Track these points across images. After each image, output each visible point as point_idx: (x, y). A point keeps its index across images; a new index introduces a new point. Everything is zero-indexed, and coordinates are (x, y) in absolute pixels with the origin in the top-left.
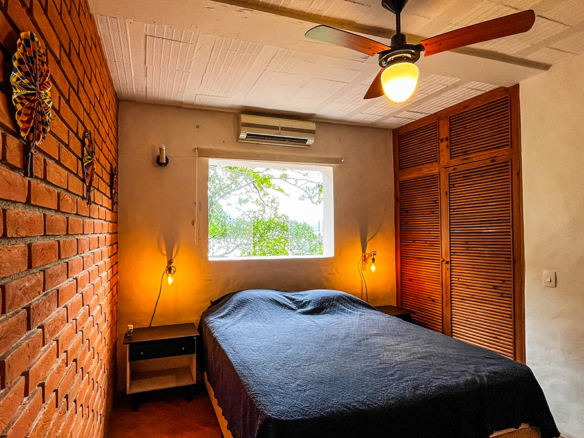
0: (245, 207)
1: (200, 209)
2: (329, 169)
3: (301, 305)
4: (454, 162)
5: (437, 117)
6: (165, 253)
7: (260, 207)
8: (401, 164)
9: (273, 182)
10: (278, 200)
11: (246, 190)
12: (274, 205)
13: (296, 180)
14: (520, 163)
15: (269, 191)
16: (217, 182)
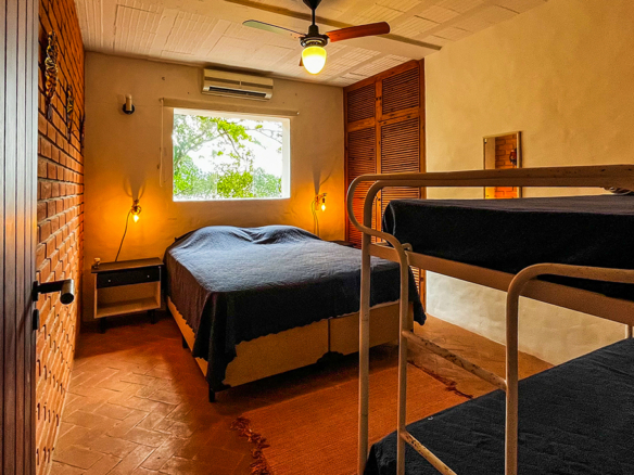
0: (219, 160)
1: (165, 154)
2: (287, 121)
3: (256, 237)
4: (386, 117)
5: (374, 79)
6: (130, 193)
7: (235, 160)
8: (350, 117)
9: (247, 133)
10: (254, 153)
11: (217, 142)
12: (250, 158)
13: (272, 132)
14: (424, 119)
15: (245, 142)
16: (186, 131)
